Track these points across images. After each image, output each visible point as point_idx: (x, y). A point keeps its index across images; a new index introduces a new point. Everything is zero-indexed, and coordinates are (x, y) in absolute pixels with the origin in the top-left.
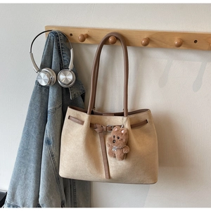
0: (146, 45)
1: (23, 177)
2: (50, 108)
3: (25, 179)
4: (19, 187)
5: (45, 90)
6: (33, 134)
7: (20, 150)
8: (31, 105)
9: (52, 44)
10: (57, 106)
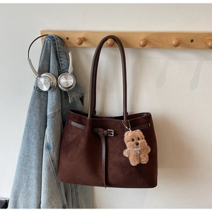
0: (144, 46)
1: (25, 184)
2: (49, 113)
3: (27, 186)
4: (21, 195)
5: (44, 95)
6: (33, 140)
7: (20, 158)
8: (30, 111)
9: (49, 48)
10: (57, 111)
